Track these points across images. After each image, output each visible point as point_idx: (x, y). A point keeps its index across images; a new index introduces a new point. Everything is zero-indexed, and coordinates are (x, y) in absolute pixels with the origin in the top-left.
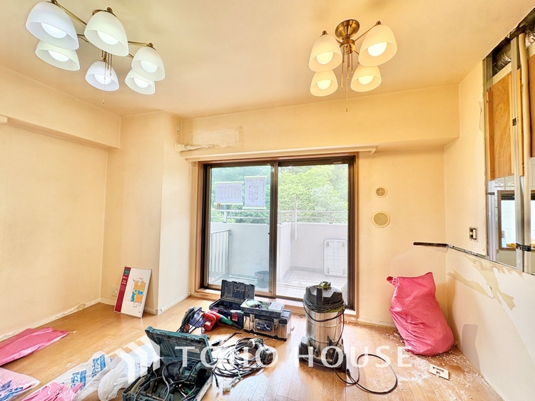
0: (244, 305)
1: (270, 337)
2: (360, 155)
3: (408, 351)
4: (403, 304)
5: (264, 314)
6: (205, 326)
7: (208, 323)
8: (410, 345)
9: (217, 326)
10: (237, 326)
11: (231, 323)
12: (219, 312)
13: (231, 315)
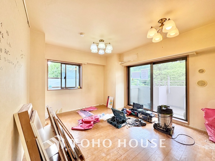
0: (138, 110)
1: (147, 121)
2: (189, 56)
3: (210, 140)
4: (208, 121)
5: (144, 113)
6: (127, 114)
7: (128, 113)
8: (212, 138)
9: (130, 114)
10: (136, 116)
11: (134, 115)
12: (131, 111)
13: (135, 112)
